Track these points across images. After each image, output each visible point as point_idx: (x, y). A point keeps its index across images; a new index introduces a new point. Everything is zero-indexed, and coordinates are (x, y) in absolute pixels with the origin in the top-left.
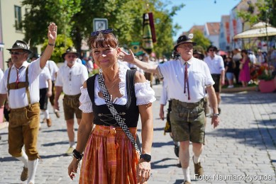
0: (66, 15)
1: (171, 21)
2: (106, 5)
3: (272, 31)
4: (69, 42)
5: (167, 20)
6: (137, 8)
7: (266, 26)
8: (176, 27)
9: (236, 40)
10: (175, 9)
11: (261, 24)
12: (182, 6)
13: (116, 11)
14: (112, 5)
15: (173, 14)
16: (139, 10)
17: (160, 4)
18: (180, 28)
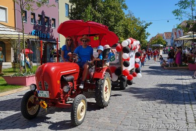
1: (145, 31)
2: (109, 22)
5: (142, 30)
6: (126, 24)
7: (193, 33)
8: (147, 34)
9: (177, 41)
10: (147, 25)
11: (190, 32)
12: (151, 23)
13: (114, 25)
14: (112, 22)
15: (145, 28)
16: (127, 25)
17: (139, 23)
18: (149, 35)
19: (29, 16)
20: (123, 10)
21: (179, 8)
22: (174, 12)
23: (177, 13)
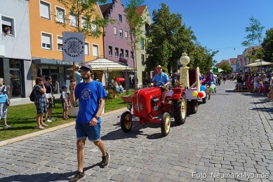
0: (166, 59)
1: (212, 59)
3: (264, 63)
4: (166, 70)
5: (210, 58)
7: (261, 61)
8: (214, 61)
9: (245, 68)
10: (214, 53)
11: (258, 60)
12: (218, 51)
15: (212, 56)
17: (206, 51)
18: (216, 62)
19: (114, 51)
20: (193, 41)
21: (247, 40)
22: (243, 43)
23: (245, 44)
